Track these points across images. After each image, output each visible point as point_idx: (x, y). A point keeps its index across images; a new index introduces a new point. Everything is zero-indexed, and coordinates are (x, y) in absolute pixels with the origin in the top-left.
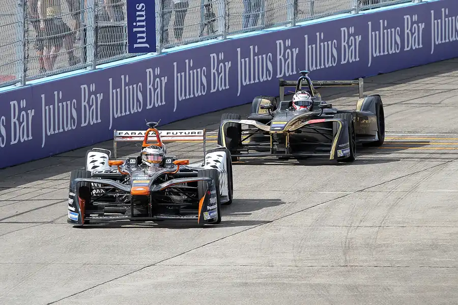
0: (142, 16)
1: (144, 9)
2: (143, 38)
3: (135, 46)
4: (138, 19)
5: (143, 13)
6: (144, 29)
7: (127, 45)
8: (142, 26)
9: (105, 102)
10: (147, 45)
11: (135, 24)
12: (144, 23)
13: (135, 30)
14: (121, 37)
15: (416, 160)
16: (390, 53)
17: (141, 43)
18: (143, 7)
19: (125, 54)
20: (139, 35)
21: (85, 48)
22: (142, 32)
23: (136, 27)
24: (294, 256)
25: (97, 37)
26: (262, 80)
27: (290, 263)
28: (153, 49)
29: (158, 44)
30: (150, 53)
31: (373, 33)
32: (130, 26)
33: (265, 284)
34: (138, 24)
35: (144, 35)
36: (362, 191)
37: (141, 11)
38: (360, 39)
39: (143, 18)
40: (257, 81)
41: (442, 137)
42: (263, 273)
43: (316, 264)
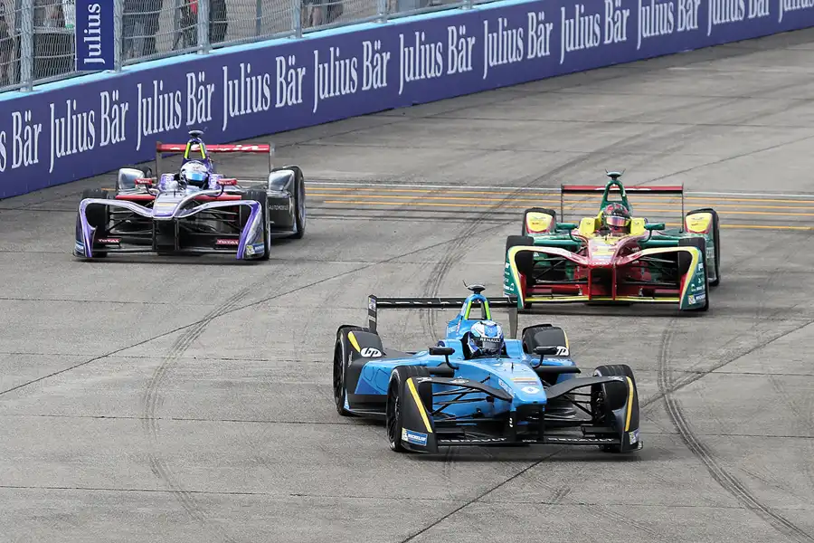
0: (96, 21)
1: (98, 11)
2: (96, 50)
3: (86, 60)
4: (90, 24)
5: (98, 17)
6: (98, 39)
7: (76, 59)
8: (96, 35)
9: (45, 136)
10: (102, 60)
11: (86, 31)
12: (98, 31)
13: (86, 39)
14: (68, 49)
15: (461, 221)
16: (429, 76)
17: (95, 57)
18: (97, 8)
19: (72, 72)
20: (91, 46)
21: (19, 62)
22: (96, 43)
23: (88, 35)
24: (295, 348)
25: (35, 47)
26: (255, 110)
27: (289, 358)
28: (109, 65)
29: (117, 58)
30: (105, 71)
31: (406, 49)
32: (81, 35)
33: (254, 385)
34: (91, 31)
35: (98, 46)
36: (388, 261)
37: (95, 14)
38: (388, 57)
39: (97, 24)
40: (249, 111)
41: (496, 191)
42: (253, 370)
43: (323, 359)
